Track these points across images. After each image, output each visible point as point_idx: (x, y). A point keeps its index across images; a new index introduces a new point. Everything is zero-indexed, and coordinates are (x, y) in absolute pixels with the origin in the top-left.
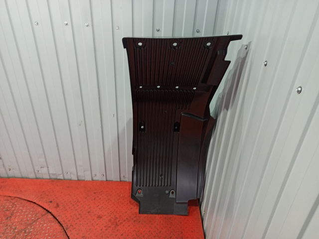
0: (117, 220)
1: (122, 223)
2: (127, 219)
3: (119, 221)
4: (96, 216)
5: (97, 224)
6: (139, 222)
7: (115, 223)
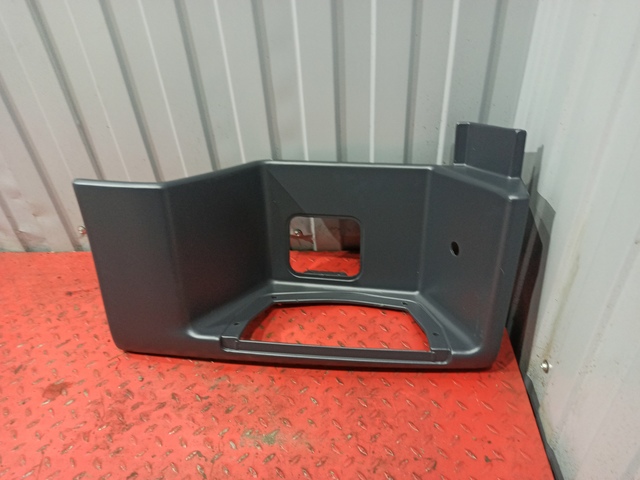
0: (130, 402)
1: (146, 415)
2: (174, 396)
3: (134, 407)
4: (45, 384)
5: (36, 422)
6: (228, 411)
7: (115, 417)
